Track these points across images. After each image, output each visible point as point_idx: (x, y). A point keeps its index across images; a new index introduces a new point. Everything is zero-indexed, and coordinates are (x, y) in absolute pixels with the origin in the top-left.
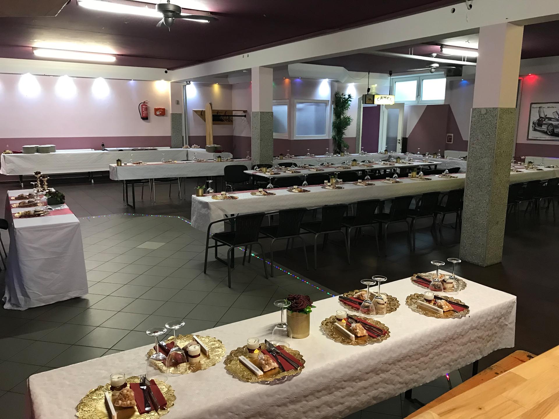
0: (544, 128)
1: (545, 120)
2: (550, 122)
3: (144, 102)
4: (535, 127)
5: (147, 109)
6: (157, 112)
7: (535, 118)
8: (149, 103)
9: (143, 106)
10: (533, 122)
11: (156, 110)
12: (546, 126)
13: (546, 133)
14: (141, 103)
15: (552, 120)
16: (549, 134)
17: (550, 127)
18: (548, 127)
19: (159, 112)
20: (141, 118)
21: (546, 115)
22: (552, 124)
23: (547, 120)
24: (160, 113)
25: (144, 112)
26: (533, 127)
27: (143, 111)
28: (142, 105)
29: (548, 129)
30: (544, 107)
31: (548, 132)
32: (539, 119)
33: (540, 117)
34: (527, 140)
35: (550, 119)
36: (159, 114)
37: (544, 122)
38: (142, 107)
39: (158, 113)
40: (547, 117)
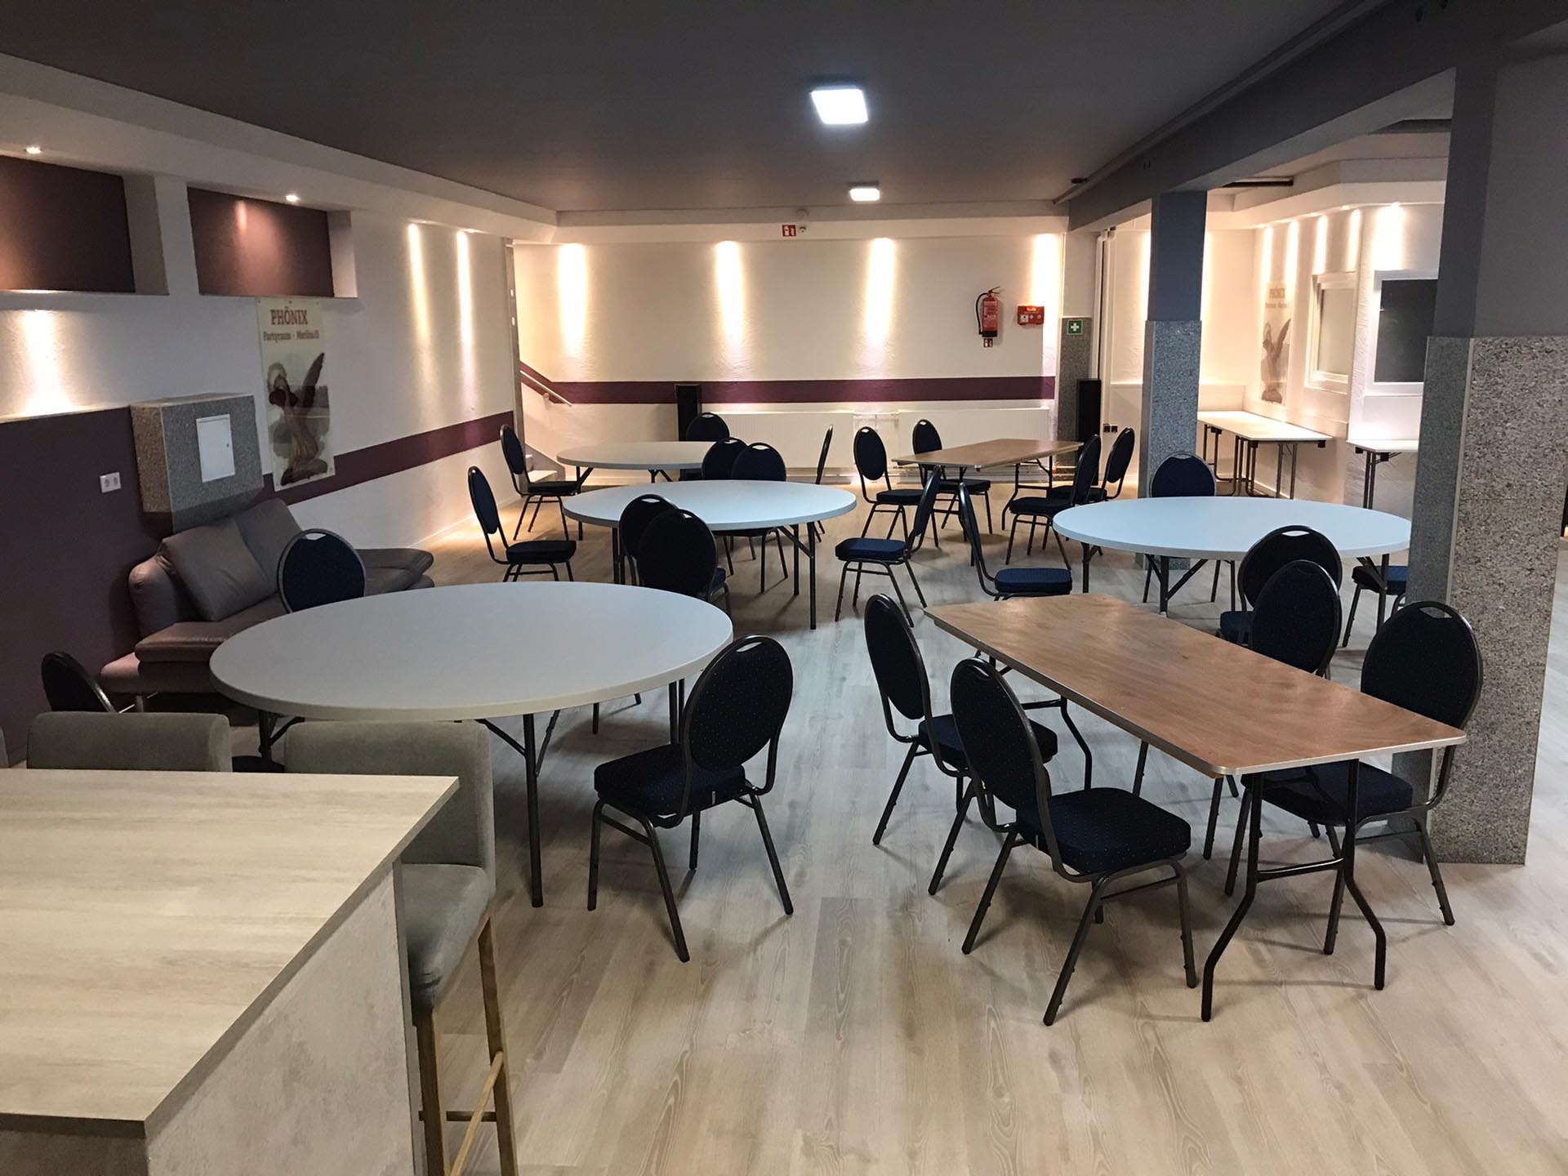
3: (991, 291)
5: (992, 310)
6: (1022, 317)
8: (1001, 294)
9: (985, 302)
11: (1022, 310)
14: (984, 294)
19: (1027, 317)
20: (980, 333)
24: (1029, 319)
25: (985, 319)
27: (985, 314)
28: (984, 300)
36: (1027, 321)
38: (983, 304)
39: (1025, 318)
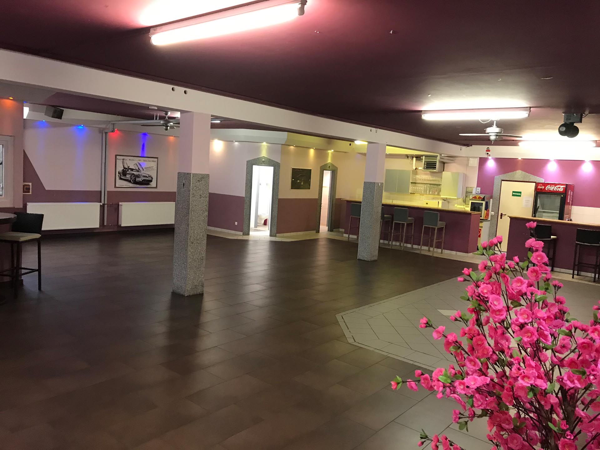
0: (128, 177)
1: (128, 171)
2: (133, 172)
4: (120, 176)
7: (120, 168)
10: (119, 172)
12: (130, 175)
13: (130, 181)
15: (133, 170)
16: (132, 182)
17: (133, 176)
18: (131, 176)
21: (129, 167)
22: (133, 174)
23: (129, 170)
26: (118, 176)
29: (131, 179)
30: (126, 159)
31: (131, 181)
32: (124, 169)
33: (124, 167)
34: (115, 187)
35: (132, 170)
37: (128, 172)
40: (130, 168)
